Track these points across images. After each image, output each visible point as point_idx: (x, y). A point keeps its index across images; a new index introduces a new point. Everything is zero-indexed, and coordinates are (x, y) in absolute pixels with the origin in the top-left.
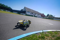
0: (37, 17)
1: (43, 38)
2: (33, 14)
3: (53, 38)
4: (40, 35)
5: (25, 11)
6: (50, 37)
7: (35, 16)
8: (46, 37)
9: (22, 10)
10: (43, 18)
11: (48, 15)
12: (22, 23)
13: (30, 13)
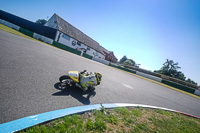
0: (91, 58)
1: (99, 127)
2: (82, 46)
3: (127, 129)
4: (93, 120)
5: (55, 31)
6: (121, 123)
7: (85, 55)
8: (108, 125)
9: (44, 22)
10: (110, 65)
11: (124, 59)
12: (77, 80)
13: (72, 40)
